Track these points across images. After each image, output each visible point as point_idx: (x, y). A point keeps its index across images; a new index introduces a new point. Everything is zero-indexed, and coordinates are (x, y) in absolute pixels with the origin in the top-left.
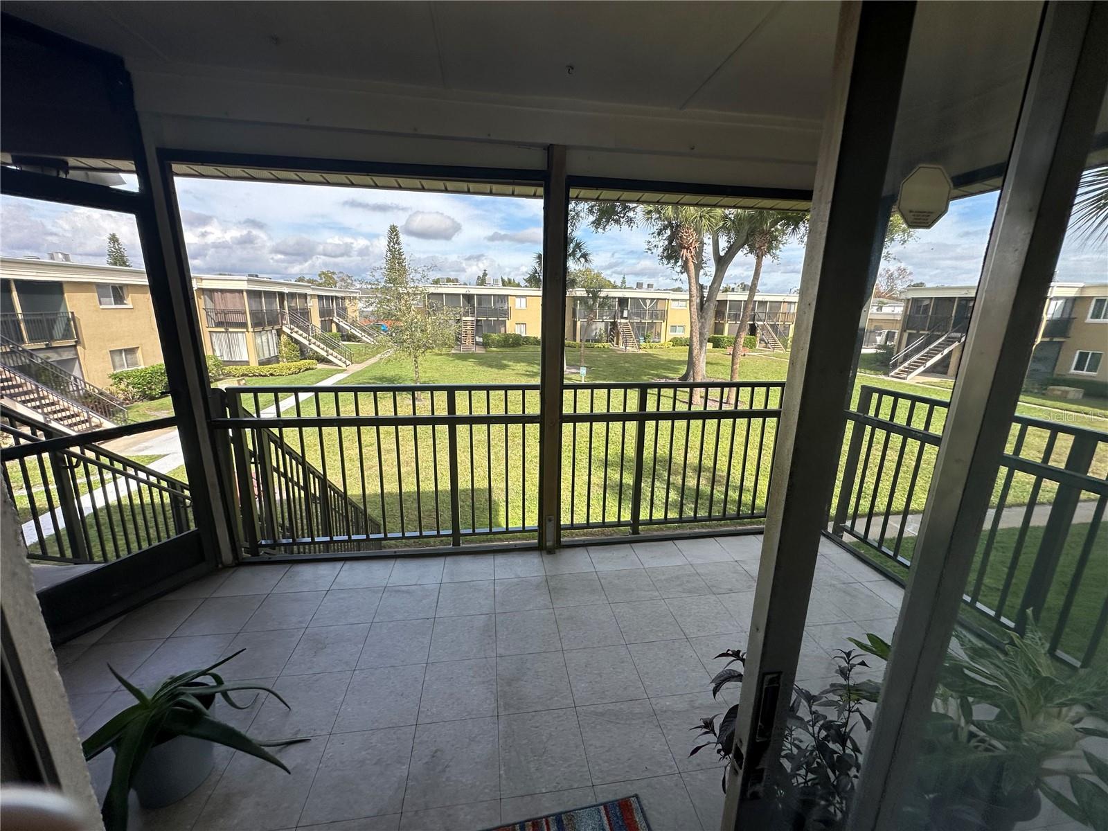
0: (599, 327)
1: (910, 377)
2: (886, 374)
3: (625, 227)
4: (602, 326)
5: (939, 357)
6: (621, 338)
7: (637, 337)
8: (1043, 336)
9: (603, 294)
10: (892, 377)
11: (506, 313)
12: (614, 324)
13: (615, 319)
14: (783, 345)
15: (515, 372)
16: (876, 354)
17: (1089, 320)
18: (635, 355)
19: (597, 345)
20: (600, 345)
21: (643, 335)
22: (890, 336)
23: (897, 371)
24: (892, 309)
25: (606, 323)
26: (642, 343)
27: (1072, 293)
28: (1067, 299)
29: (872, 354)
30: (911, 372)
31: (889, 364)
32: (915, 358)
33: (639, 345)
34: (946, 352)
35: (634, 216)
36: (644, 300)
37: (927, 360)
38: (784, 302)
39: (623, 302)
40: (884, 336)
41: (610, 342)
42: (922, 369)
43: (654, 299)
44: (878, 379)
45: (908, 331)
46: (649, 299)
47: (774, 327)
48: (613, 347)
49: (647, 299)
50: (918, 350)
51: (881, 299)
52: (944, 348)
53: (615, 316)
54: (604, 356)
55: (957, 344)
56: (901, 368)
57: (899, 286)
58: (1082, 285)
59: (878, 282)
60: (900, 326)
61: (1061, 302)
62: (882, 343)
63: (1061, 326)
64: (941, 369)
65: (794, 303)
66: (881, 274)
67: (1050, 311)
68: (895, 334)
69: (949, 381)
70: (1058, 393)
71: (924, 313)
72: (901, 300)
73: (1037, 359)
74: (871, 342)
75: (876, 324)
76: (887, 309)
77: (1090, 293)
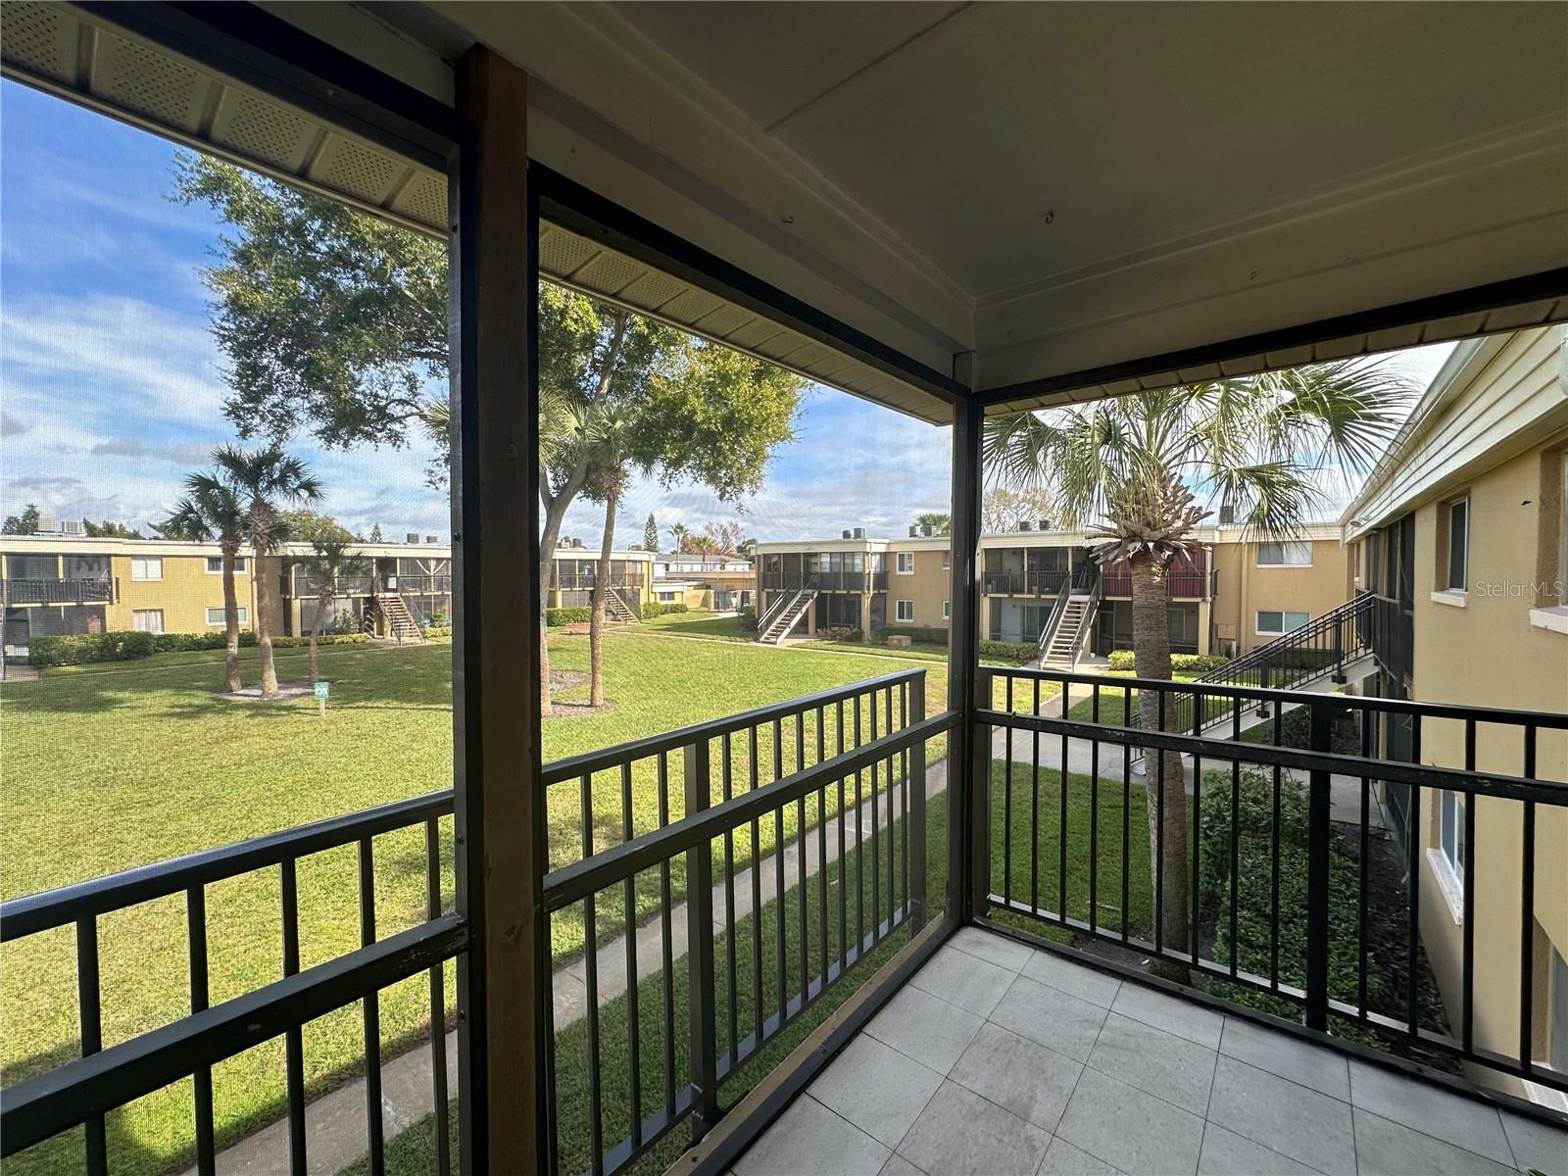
0: (342, 606)
1: (779, 641)
2: (757, 640)
3: (386, 446)
4: (348, 605)
5: (799, 616)
6: (387, 622)
7: (418, 620)
8: (874, 589)
9: (349, 552)
10: (763, 642)
11: (105, 591)
12: (372, 602)
13: (372, 592)
14: (636, 615)
15: (139, 712)
16: (738, 617)
17: (898, 573)
18: (417, 649)
19: (339, 639)
20: (345, 638)
21: (427, 616)
22: (745, 596)
23: (765, 635)
24: (734, 567)
25: (356, 601)
26: (428, 628)
27: (882, 549)
28: (880, 553)
29: (734, 618)
30: (780, 636)
31: (757, 629)
32: (778, 620)
33: (423, 633)
34: (804, 609)
35: (402, 431)
36: (425, 560)
37: (790, 620)
38: (629, 561)
39: (386, 565)
40: (739, 596)
41: (366, 631)
42: (787, 631)
43: (443, 559)
44: (751, 647)
45: (766, 590)
46: (434, 559)
47: (621, 593)
48: (373, 641)
49: (430, 559)
50: (779, 611)
51: (723, 557)
52: (802, 606)
53: (372, 588)
54: (358, 656)
55: (811, 601)
56: (769, 631)
57: (735, 543)
58: (887, 541)
59: (714, 538)
60: (755, 585)
61: (878, 556)
62: (739, 606)
63: (882, 580)
64: (801, 629)
65: (641, 561)
66: (716, 530)
67: (873, 565)
68: (751, 595)
69: (813, 642)
70: (895, 642)
71: (776, 570)
72: (740, 557)
73: (873, 611)
74: (727, 605)
75: (728, 584)
76: (729, 568)
77: (893, 549)
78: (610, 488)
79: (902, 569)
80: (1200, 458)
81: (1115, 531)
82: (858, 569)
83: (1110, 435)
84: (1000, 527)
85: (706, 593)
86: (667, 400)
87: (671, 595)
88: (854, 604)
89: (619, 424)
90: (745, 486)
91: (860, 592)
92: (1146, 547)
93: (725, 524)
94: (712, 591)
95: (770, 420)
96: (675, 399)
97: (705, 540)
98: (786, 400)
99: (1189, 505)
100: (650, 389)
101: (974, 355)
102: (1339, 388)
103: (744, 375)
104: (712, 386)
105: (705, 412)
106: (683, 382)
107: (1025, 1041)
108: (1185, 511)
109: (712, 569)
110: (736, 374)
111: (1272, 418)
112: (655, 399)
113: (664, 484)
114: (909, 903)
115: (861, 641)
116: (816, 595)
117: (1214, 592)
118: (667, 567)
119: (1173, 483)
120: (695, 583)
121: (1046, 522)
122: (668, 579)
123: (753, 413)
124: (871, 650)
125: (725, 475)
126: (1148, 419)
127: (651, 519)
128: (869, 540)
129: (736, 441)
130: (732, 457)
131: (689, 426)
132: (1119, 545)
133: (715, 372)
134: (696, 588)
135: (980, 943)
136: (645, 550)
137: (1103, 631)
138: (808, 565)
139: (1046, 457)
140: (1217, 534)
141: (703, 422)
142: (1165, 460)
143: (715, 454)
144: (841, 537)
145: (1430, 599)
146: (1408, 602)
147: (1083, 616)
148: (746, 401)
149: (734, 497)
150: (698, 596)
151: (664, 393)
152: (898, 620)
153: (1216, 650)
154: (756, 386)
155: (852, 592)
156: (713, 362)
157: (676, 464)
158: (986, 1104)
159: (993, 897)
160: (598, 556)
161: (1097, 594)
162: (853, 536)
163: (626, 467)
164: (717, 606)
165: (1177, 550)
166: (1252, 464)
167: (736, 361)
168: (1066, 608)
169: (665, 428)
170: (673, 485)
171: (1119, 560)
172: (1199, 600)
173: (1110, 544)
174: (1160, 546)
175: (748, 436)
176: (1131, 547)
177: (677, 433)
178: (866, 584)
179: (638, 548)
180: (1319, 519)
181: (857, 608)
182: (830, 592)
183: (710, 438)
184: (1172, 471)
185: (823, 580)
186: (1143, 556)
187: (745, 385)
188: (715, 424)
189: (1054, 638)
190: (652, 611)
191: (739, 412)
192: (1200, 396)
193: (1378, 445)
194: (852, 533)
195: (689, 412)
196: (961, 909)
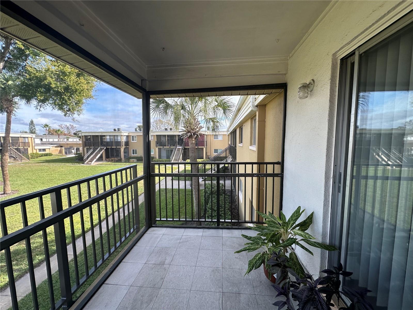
1: (92, 163)
2: (83, 163)
5: (99, 155)
8: (125, 146)
10: (86, 164)
14: (27, 158)
16: (76, 156)
17: (132, 141)
22: (78, 149)
23: (87, 162)
24: (73, 140)
27: (127, 134)
28: (126, 136)
29: (74, 157)
30: (92, 161)
31: (83, 160)
32: (92, 156)
34: (101, 153)
37: (96, 156)
38: (21, 137)
40: (75, 150)
42: (95, 160)
44: (81, 166)
45: (86, 147)
47: (17, 149)
50: (92, 154)
51: (67, 136)
52: (100, 152)
55: (103, 150)
56: (88, 160)
57: (73, 132)
58: (128, 132)
59: (63, 130)
60: (82, 145)
61: (125, 137)
62: (75, 152)
63: (127, 143)
64: (101, 159)
65: (28, 138)
66: (64, 127)
67: (124, 139)
68: (80, 149)
69: (105, 163)
70: (132, 161)
71: (90, 141)
72: (75, 137)
73: (125, 152)
74: (70, 153)
75: (70, 145)
76: (70, 140)
77: (130, 134)
78: (8, 108)
79: (133, 140)
80: (202, 115)
81: (185, 131)
82: (119, 140)
83: (183, 108)
84: (160, 129)
85: (61, 149)
86: (37, 77)
87: (44, 150)
88: (118, 151)
89: (10, 82)
90: (75, 112)
91: (120, 147)
92: (191, 134)
93: (68, 125)
94: (63, 148)
95: (84, 91)
96: (40, 77)
97: (59, 130)
98: (90, 85)
99: (200, 125)
100: (27, 71)
101: (147, 81)
102: (224, 103)
103: (72, 74)
104: (58, 76)
105: (55, 84)
106: (44, 71)
107: (164, 248)
108: (199, 126)
109: (63, 140)
110: (68, 73)
111: (214, 107)
112: (30, 75)
113: (38, 109)
114: (135, 226)
115: (121, 161)
116: (105, 148)
117: (206, 145)
118: (41, 140)
119: (196, 120)
120: (56, 145)
121: (171, 128)
122: (42, 144)
123: (78, 88)
124: (125, 164)
125: (66, 107)
126: (191, 105)
127: (32, 122)
128: (122, 132)
129: (70, 96)
130: (69, 101)
131: (48, 88)
132: (186, 134)
133: (59, 70)
134: (56, 147)
135: (154, 230)
136: (29, 133)
137: (185, 155)
138: (101, 139)
139: (169, 111)
140: (207, 132)
141: (55, 88)
142: (195, 115)
143: (62, 100)
144: (113, 131)
145: (238, 145)
146: (236, 146)
147: (180, 151)
148: (74, 83)
149: (70, 116)
150: (58, 150)
151: (35, 74)
152: (132, 155)
153: (207, 158)
154: (78, 78)
155: (117, 147)
156: (58, 67)
157: (43, 101)
158: (154, 265)
159: (157, 219)
160: (4, 135)
161: (183, 146)
162: (117, 130)
163: (16, 100)
164: (66, 153)
165: (197, 135)
166: (211, 117)
167: (68, 68)
168: (176, 150)
169: (36, 87)
170: (42, 109)
171: (186, 137)
172: (203, 147)
173: (184, 133)
174: (194, 134)
175: (75, 95)
176: (188, 134)
177: (43, 90)
178: (122, 145)
179: (26, 132)
180: (222, 130)
181: (119, 152)
182: (110, 147)
183: (58, 93)
184: (196, 117)
185: (107, 144)
186: (191, 137)
187: (73, 77)
188: (61, 89)
189: (174, 157)
190: (34, 156)
191: (71, 86)
192: (201, 101)
193: (231, 116)
194: (117, 129)
195: (48, 83)
196: (149, 224)
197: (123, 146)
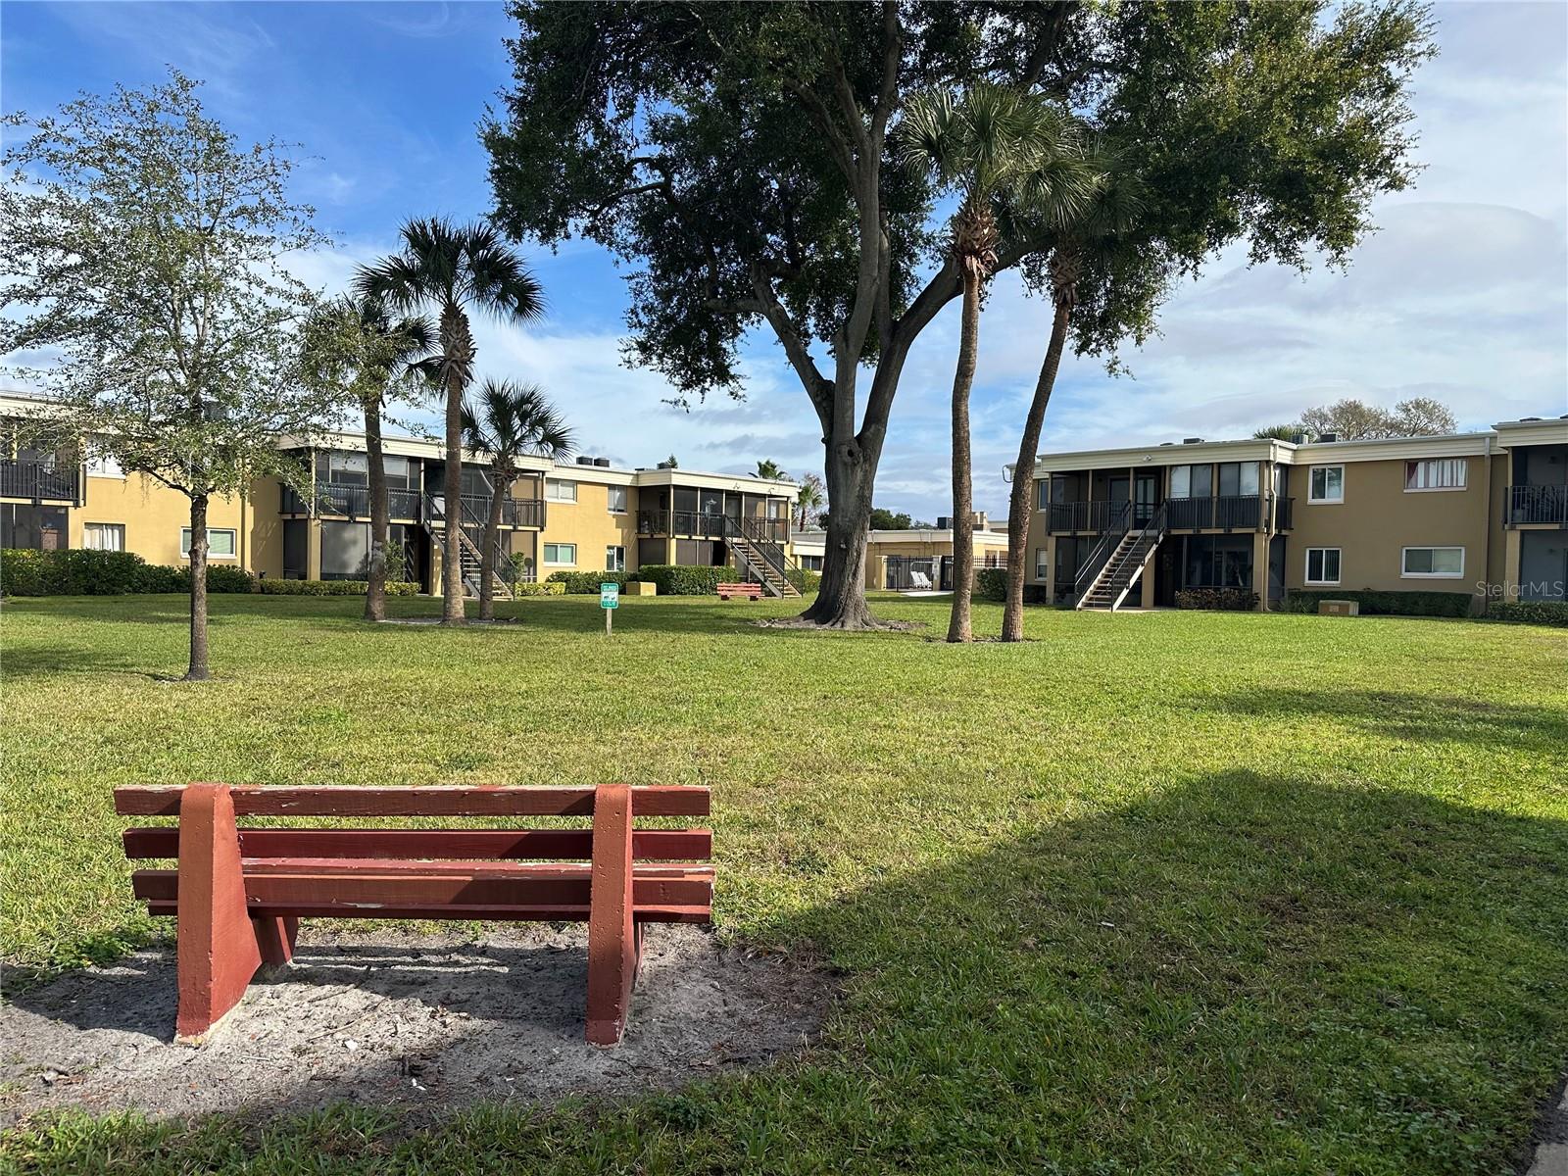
5: (1139, 572)
8: (1275, 527)
12: (414, 533)
13: (418, 517)
17: (1311, 501)
23: (1083, 601)
25: (396, 531)
27: (1286, 458)
28: (1284, 466)
32: (1099, 579)
34: (1146, 562)
37: (1129, 577)
42: (1125, 593)
45: (1056, 533)
50: (1100, 563)
55: (1154, 547)
61: (1279, 471)
63: (1283, 511)
67: (1275, 486)
73: (1272, 562)
74: (907, 582)
77: (1305, 459)
79: (1318, 493)
82: (1249, 491)
88: (1239, 553)
91: (1251, 531)
116: (1160, 541)
152: (1307, 581)
178: (1264, 517)
181: (1243, 556)
185: (1173, 512)
197: (1268, 525)
